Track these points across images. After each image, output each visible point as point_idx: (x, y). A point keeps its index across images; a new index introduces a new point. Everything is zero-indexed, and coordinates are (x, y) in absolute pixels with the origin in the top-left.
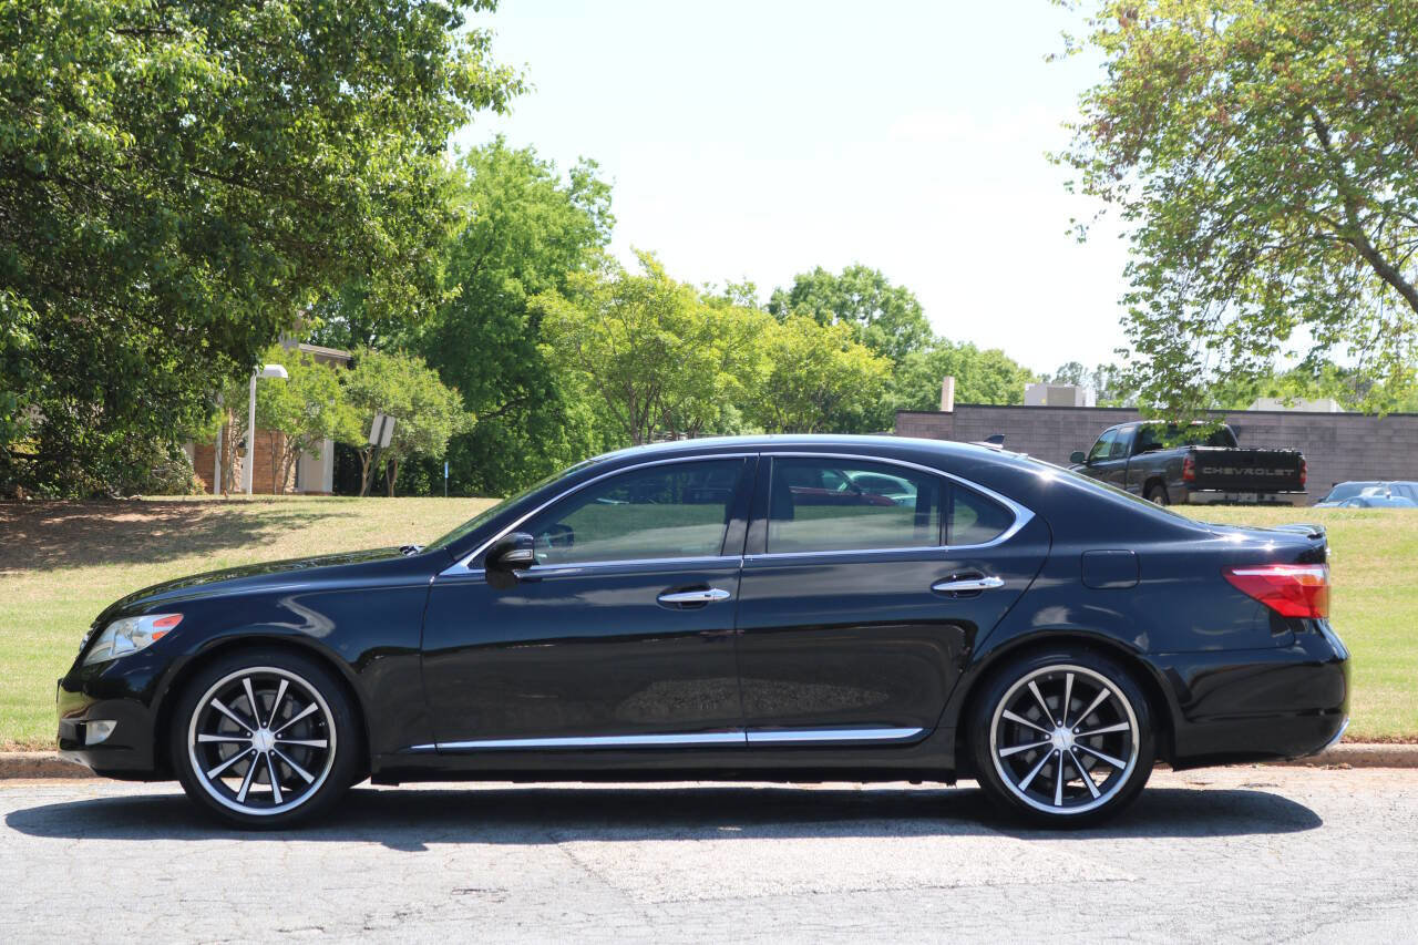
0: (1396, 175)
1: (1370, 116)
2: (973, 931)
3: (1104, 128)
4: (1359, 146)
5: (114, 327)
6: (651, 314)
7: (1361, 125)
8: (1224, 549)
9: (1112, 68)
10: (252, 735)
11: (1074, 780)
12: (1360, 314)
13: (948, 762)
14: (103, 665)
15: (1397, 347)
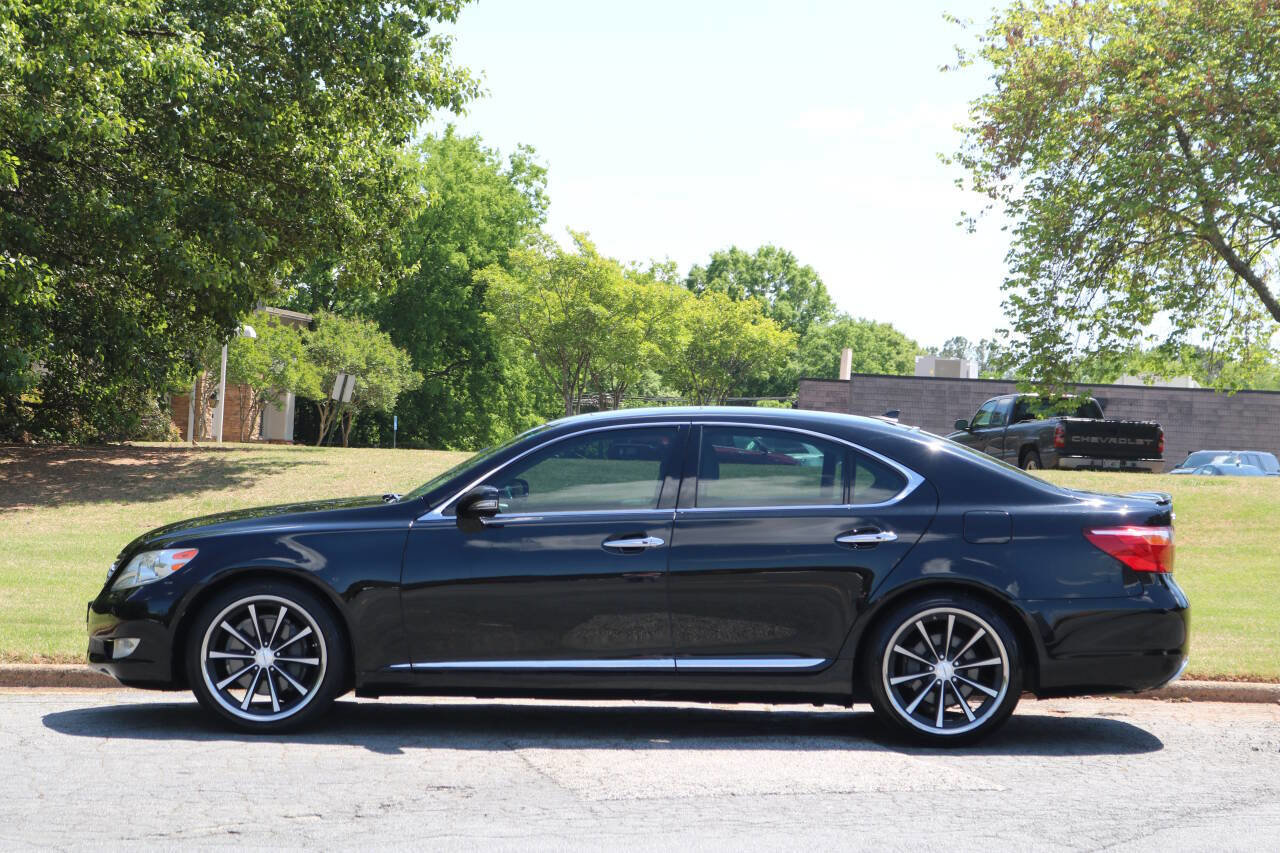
0: (1249, 180)
1: (1227, 127)
2: (866, 828)
3: (991, 132)
4: (1216, 154)
5: (113, 292)
6: (583, 288)
7: (1219, 136)
8: (1084, 512)
9: (999, 80)
10: (255, 653)
11: (952, 705)
12: (1215, 303)
13: (846, 688)
14: (129, 591)
15: (1246, 333)
